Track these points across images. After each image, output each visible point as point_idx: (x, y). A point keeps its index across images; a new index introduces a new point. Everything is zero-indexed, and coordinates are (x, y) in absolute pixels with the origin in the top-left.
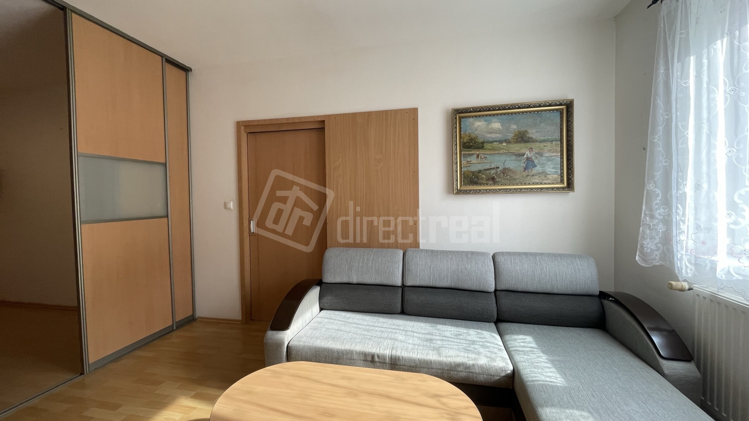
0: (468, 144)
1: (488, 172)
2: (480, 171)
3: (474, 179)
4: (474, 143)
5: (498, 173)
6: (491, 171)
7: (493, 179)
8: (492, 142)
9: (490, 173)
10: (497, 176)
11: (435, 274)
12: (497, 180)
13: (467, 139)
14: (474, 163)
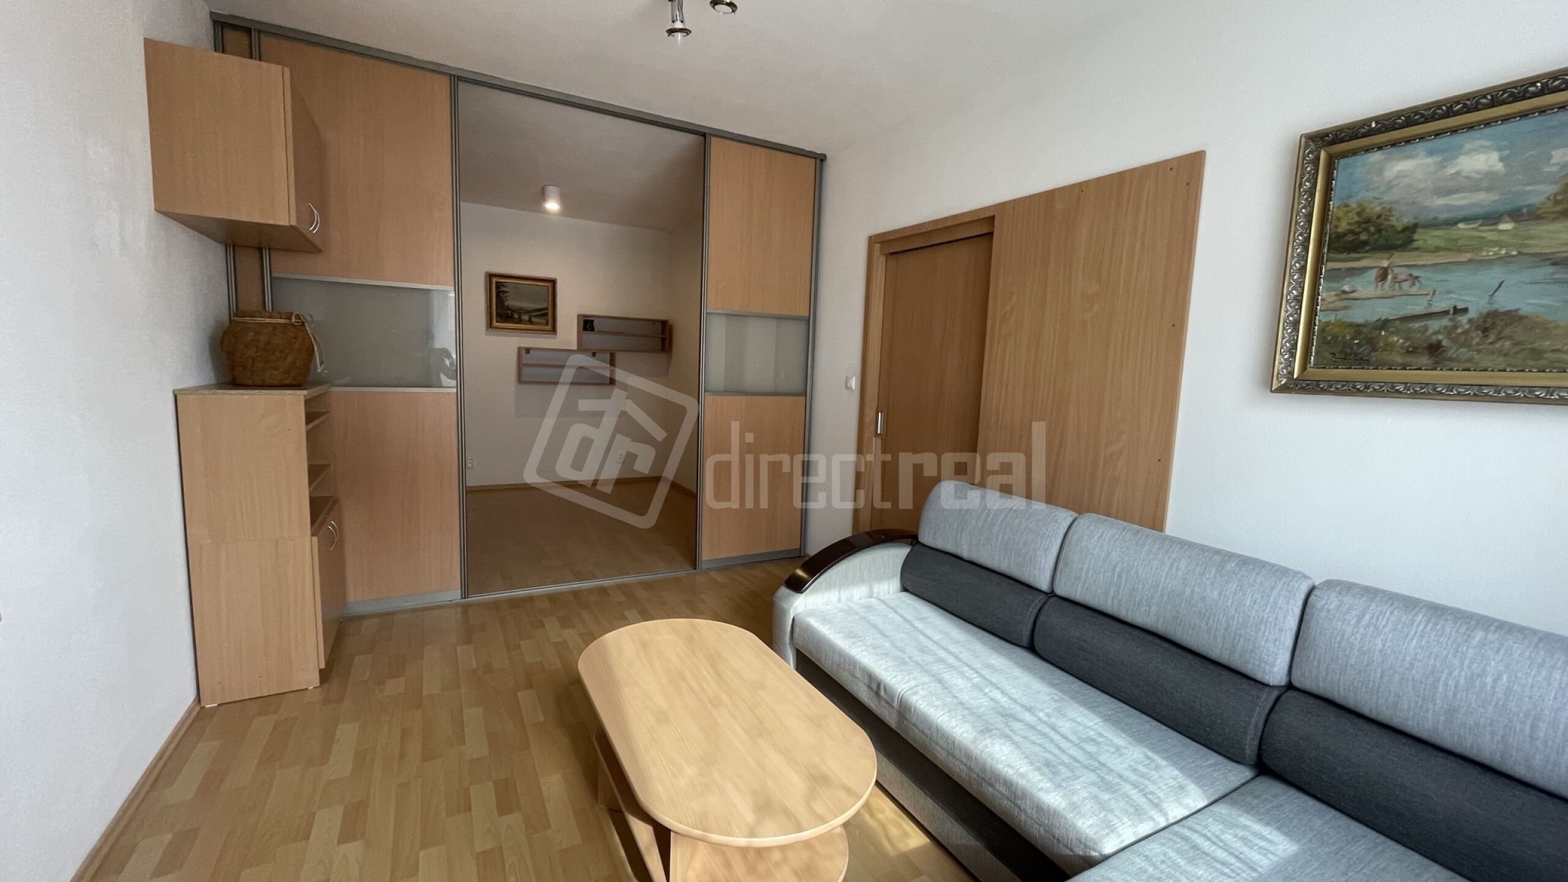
0: (1350, 238)
1: (1416, 325)
2: (1384, 324)
3: (1355, 348)
4: (1374, 234)
5: (1459, 331)
6: (1429, 323)
7: (1436, 351)
8: (1452, 223)
9: (1426, 328)
10: (1455, 341)
11: (1122, 587)
12: (1451, 354)
13: (1349, 224)
14: (1365, 296)
